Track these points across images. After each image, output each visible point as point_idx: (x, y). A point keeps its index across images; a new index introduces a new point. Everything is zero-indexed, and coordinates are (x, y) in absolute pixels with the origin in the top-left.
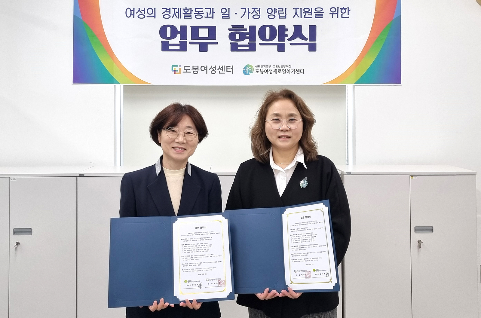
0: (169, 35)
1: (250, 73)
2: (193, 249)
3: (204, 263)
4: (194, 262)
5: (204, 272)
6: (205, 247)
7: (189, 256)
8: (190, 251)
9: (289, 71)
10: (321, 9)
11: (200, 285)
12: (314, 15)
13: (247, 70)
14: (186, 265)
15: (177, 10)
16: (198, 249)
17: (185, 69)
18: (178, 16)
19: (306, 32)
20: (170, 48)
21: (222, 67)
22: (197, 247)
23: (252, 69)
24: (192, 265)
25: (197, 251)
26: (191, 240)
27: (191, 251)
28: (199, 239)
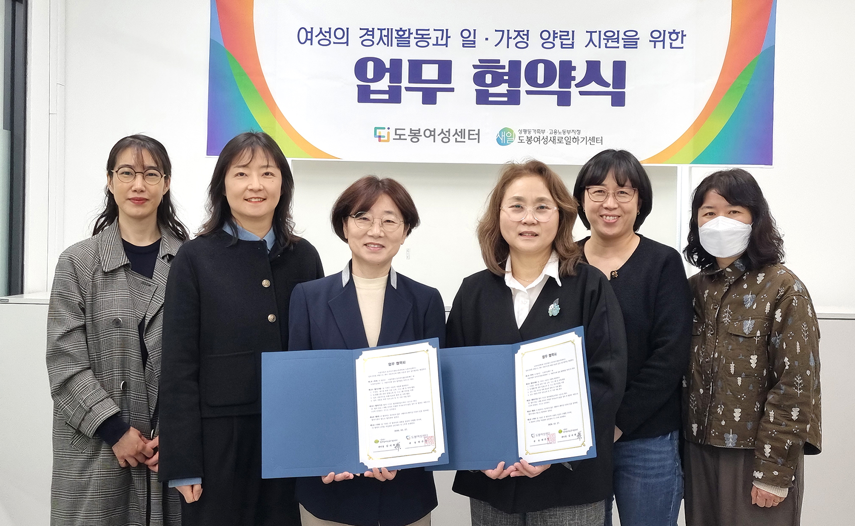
0: (370, 74)
1: (509, 142)
2: (386, 395)
3: (403, 413)
4: (389, 413)
5: (403, 427)
6: (404, 390)
7: (382, 405)
8: (382, 398)
9: (576, 139)
10: (635, 33)
11: (398, 445)
12: (621, 42)
13: (504, 138)
14: (376, 418)
15: (385, 33)
16: (394, 394)
17: (397, 133)
18: (386, 43)
19: (607, 74)
20: (373, 96)
21: (461, 132)
22: (393, 391)
23: (513, 136)
24: (385, 417)
25: (392, 397)
26: (383, 382)
27: (384, 398)
28: (394, 380)
